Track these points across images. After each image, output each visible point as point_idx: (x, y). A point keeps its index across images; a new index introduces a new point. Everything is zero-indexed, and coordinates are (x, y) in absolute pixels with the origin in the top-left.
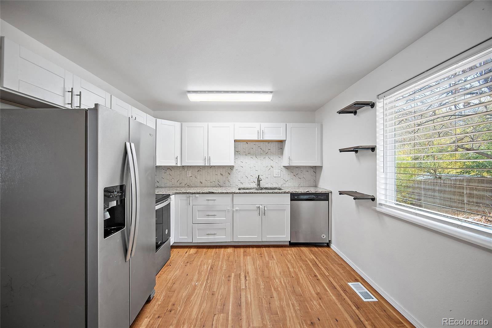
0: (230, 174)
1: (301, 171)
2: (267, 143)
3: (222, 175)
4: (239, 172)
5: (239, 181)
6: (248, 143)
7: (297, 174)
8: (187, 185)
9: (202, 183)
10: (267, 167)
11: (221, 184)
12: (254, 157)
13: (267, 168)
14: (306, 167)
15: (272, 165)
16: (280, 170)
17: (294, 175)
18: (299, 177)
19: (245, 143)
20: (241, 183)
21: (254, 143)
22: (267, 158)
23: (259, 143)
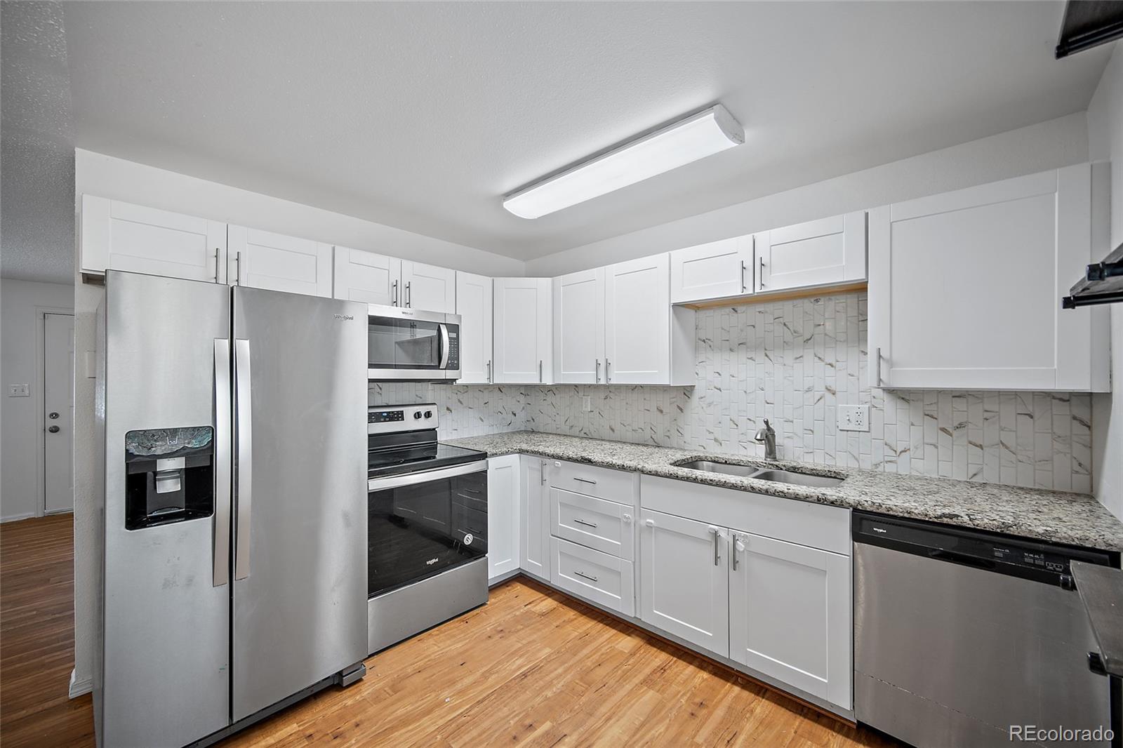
0: (681, 410)
1: (987, 415)
2: (807, 304)
3: (661, 412)
4: (710, 405)
5: (710, 433)
6: (740, 309)
7: (960, 426)
8: (582, 432)
9: (613, 430)
10: (809, 390)
11: (659, 437)
12: (760, 357)
13: (810, 394)
14: (1015, 395)
15: (830, 382)
16: (867, 406)
17: (943, 430)
18: (971, 439)
19: (728, 310)
20: (716, 440)
21: (761, 308)
22: (809, 356)
23: (779, 305)
